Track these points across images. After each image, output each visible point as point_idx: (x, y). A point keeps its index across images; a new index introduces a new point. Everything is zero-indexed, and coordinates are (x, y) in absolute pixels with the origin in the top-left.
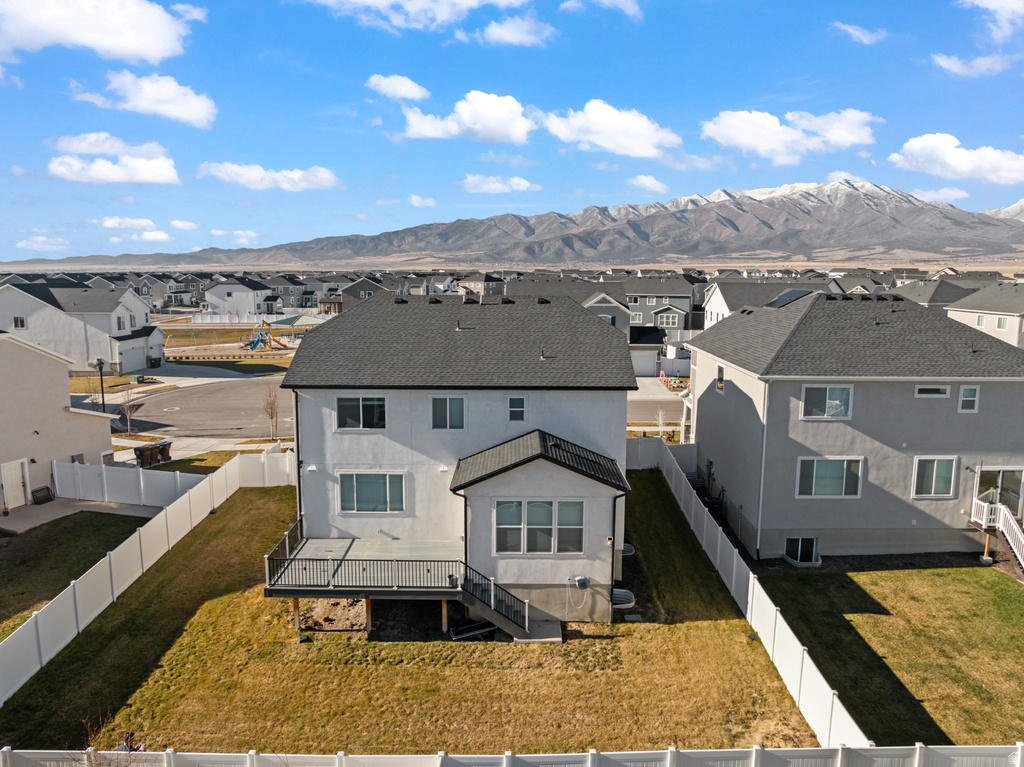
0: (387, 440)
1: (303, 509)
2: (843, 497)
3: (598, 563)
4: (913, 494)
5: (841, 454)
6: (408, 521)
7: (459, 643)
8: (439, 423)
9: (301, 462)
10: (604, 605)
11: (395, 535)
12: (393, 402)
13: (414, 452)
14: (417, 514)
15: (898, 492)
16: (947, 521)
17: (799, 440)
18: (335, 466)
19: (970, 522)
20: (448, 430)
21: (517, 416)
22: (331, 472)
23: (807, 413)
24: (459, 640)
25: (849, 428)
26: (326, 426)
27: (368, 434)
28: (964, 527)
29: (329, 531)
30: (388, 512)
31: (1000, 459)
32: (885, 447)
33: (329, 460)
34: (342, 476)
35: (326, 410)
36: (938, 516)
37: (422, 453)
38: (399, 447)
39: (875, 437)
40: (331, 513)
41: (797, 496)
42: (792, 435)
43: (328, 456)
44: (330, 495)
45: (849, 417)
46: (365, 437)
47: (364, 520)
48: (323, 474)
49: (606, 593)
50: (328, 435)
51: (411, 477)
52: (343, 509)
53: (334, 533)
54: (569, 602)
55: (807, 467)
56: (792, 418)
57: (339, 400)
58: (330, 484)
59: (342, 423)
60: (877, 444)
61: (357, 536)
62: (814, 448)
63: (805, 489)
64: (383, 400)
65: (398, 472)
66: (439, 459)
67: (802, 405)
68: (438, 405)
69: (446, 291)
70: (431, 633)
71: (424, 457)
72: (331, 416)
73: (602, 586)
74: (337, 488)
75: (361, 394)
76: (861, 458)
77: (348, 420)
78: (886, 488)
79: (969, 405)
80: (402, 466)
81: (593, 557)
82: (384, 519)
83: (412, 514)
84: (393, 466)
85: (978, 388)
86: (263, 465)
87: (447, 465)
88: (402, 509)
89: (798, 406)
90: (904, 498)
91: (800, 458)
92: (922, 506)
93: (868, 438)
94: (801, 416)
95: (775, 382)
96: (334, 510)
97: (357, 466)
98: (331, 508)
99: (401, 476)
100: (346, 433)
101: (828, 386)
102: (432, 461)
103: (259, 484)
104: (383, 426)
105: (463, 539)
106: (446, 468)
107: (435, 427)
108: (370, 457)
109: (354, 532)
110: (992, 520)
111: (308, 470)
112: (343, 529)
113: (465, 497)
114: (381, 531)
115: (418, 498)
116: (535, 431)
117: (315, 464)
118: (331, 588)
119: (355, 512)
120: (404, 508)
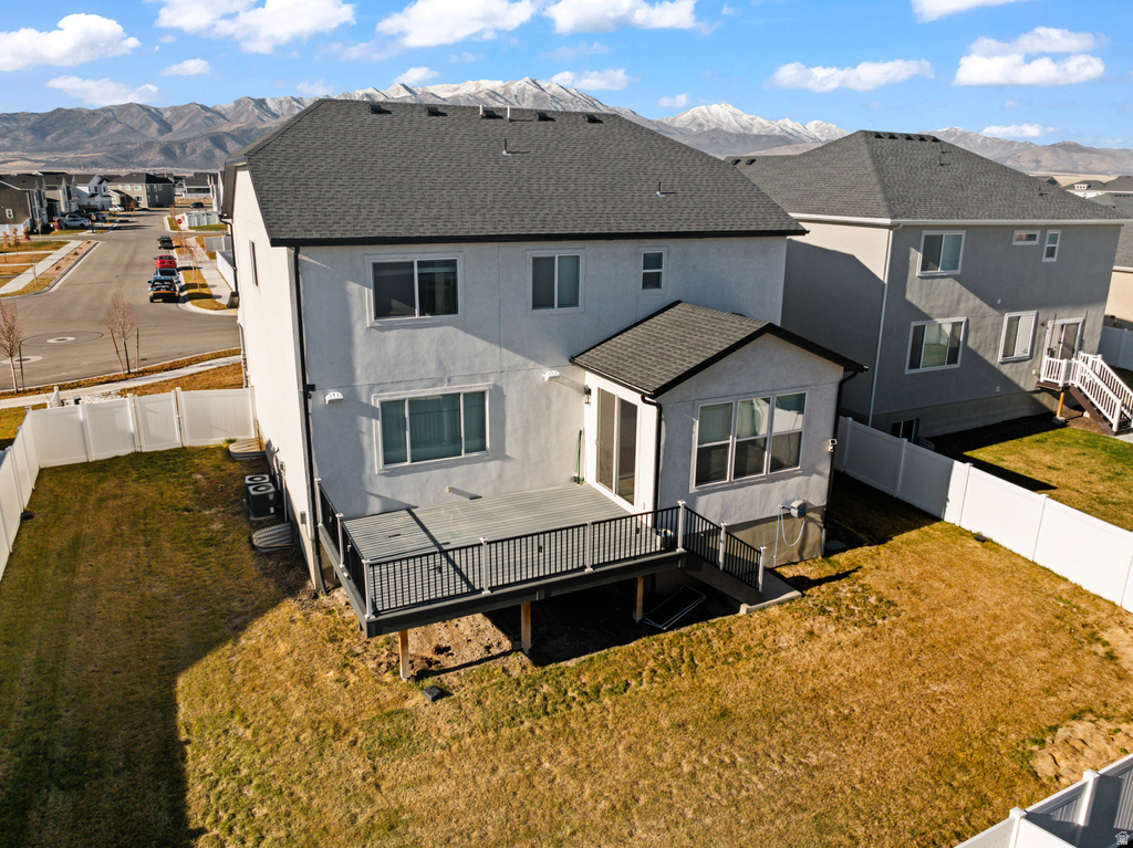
0: (461, 333)
1: (316, 473)
2: (946, 367)
3: (815, 477)
4: (1000, 359)
5: (947, 316)
6: (493, 465)
7: (676, 632)
8: (542, 300)
9: (312, 387)
10: (816, 534)
11: (473, 491)
12: (475, 271)
13: (504, 351)
14: (508, 452)
15: (988, 357)
16: (1022, 384)
17: (914, 302)
18: (371, 388)
19: (1039, 383)
20: (556, 310)
21: (652, 281)
22: (364, 400)
23: (924, 268)
24: (671, 629)
25: (957, 284)
26: (355, 315)
27: (427, 326)
28: (1033, 389)
29: (366, 503)
30: (463, 456)
31: (1066, 312)
32: (984, 305)
33: (362, 380)
34: (383, 404)
35: (353, 287)
36: (1016, 380)
37: (517, 351)
38: (480, 344)
39: (977, 294)
40: (368, 472)
41: (908, 372)
42: (908, 297)
43: (359, 371)
44: (365, 439)
45: (958, 272)
46: (424, 331)
47: (424, 475)
48: (351, 404)
49: (817, 517)
50: (359, 332)
51: (498, 393)
52: (387, 461)
53: (375, 505)
54: (781, 540)
55: (919, 331)
56: (910, 275)
57: (377, 266)
58: (364, 421)
59: (382, 310)
60: (978, 301)
61: (413, 504)
62: (926, 311)
63: (915, 363)
64: (453, 263)
65: (477, 387)
66: (540, 359)
67: (920, 256)
68: (542, 267)
70: (624, 632)
71: (519, 359)
72: (363, 298)
73: (815, 510)
74: (377, 425)
75: (415, 254)
76: (964, 319)
77: (395, 303)
78: (980, 353)
79: (1051, 252)
80: (484, 377)
81: (808, 472)
82: (456, 469)
83: (500, 454)
84: (471, 378)
85: (1058, 232)
86: (82, 425)
87: (553, 368)
88: (483, 448)
89: (917, 257)
90: (992, 362)
91: (914, 324)
92: (1006, 370)
93: (972, 296)
94: (918, 272)
95: (906, 227)
96: (372, 466)
97: (410, 384)
98: (368, 464)
99: (483, 393)
100: (391, 327)
101: (945, 233)
102: (532, 363)
103: (79, 459)
104: (455, 311)
105: (578, 480)
106: (555, 373)
107: (536, 305)
108: (433, 366)
109: (407, 498)
110: (1067, 377)
111: (328, 398)
112: (389, 496)
113: (659, 407)
114: (452, 490)
115: (509, 426)
116: (677, 302)
117: (338, 388)
118: (486, 593)
119: (408, 463)
120: (488, 445)
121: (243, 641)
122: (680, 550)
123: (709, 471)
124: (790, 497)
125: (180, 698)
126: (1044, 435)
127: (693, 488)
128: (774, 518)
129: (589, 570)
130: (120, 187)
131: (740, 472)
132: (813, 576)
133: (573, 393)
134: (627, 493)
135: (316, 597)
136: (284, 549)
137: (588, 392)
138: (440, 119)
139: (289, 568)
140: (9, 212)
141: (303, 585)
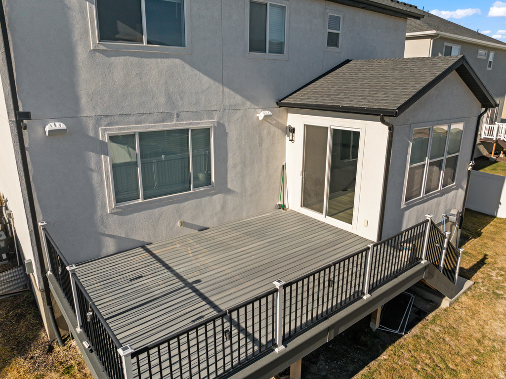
0: (188, 68)
1: (39, 217)
3: (459, 191)
6: (218, 198)
9: (27, 115)
11: (200, 223)
13: (227, 90)
14: (230, 186)
18: (98, 119)
19: (481, 139)
20: (268, 55)
21: (333, 40)
22: (91, 134)
27: (155, 57)
29: (100, 245)
30: (192, 191)
33: (88, 111)
34: (112, 137)
37: (237, 91)
38: (206, 80)
40: (99, 213)
43: (84, 100)
44: (95, 176)
46: (153, 61)
47: (157, 211)
49: (458, 221)
50: (82, 55)
51: (221, 131)
52: (118, 201)
53: (110, 246)
59: (107, 32)
61: (147, 240)
65: (204, 123)
66: (255, 101)
71: (238, 98)
72: (85, 13)
74: (106, 162)
77: (121, 26)
79: (490, 64)
80: (210, 114)
81: (457, 187)
82: (186, 203)
83: (223, 188)
84: (198, 114)
87: (265, 109)
88: (208, 182)
96: (104, 205)
97: (140, 118)
98: (99, 203)
99: (207, 131)
100: (117, 53)
102: (248, 104)
104: (182, 43)
105: (283, 207)
106: (268, 113)
107: (252, 49)
108: (162, 99)
109: (141, 236)
111: (47, 129)
112: (123, 235)
113: (391, 129)
114: (182, 224)
115: (230, 162)
116: (348, 61)
117: (60, 119)
118: (279, 349)
119: (140, 201)
120: (213, 179)
122: (424, 261)
123: (413, 188)
124: (448, 207)
127: (403, 204)
133: (279, 132)
134: (344, 211)
135: (51, 349)
136: (15, 296)
137: (293, 131)
139: (20, 317)
141: (36, 337)
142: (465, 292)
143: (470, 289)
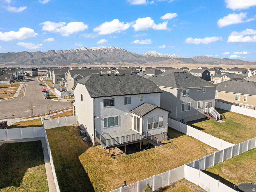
0: (115, 108)
2: (188, 110)
3: (165, 128)
4: (197, 109)
5: (188, 102)
6: (119, 127)
7: (146, 150)
8: (126, 103)
9: (95, 117)
10: (166, 137)
11: (116, 131)
12: (116, 99)
14: (121, 125)
15: (195, 108)
16: (202, 113)
17: (182, 100)
18: (103, 116)
20: (128, 105)
21: (141, 100)
22: (102, 118)
23: (183, 95)
24: (145, 150)
25: (189, 97)
26: (101, 107)
28: (204, 113)
29: (101, 133)
30: (115, 126)
31: (208, 101)
32: (194, 100)
33: (101, 115)
34: (104, 119)
35: (101, 103)
36: (201, 112)
37: (122, 111)
38: (117, 110)
39: (192, 99)
41: (182, 111)
42: (181, 100)
43: (101, 114)
44: (102, 124)
45: (189, 95)
46: (110, 108)
47: (109, 129)
48: (100, 119)
49: (166, 134)
50: (101, 109)
51: (120, 117)
52: (104, 127)
53: (103, 133)
54: (161, 137)
55: (183, 105)
56: (181, 96)
57: (104, 100)
58: (101, 121)
59: (105, 106)
60: (193, 100)
62: (184, 102)
63: (183, 110)
64: (114, 99)
66: (125, 112)
67: (182, 93)
68: (126, 99)
69: (21, 73)
70: (138, 150)
71: (123, 112)
72: (102, 104)
73: (166, 133)
74: (103, 122)
75: (109, 98)
76: (190, 103)
77: (106, 105)
78: (194, 108)
79: (204, 91)
80: (118, 114)
81: (164, 127)
82: (114, 128)
83: (120, 125)
84: (116, 115)
85: (205, 88)
86: (51, 122)
87: (127, 113)
88: (118, 125)
89: (182, 94)
90: (196, 109)
91: (182, 104)
92: (199, 110)
94: (182, 96)
95: (179, 89)
97: (108, 116)
98: (102, 127)
99: (118, 117)
100: (106, 108)
101: (186, 90)
102: (124, 112)
103: (50, 128)
104: (114, 105)
105: (131, 129)
106: (128, 114)
107: (125, 104)
108: (111, 113)
109: (107, 132)
110: (209, 111)
111: (97, 118)
112: (105, 132)
113: (143, 118)
114: (113, 131)
115: (121, 121)
116: (145, 103)
117: (98, 117)
118: (121, 144)
119: (107, 127)
120: (118, 124)
121: (86, 152)
122: (146, 138)
123: (150, 127)
124: (162, 131)
125: (80, 159)
126: (205, 121)
127: (148, 130)
128: (160, 134)
129: (134, 141)
130: (26, 71)
131: (154, 127)
132: (166, 143)
133: (130, 116)
134: (138, 131)
135: (94, 147)
136: (88, 141)
137: (132, 116)
138: (110, 76)
139: (89, 143)
140: (6, 78)
141: (92, 145)
142: (161, 146)
143: (162, 146)
